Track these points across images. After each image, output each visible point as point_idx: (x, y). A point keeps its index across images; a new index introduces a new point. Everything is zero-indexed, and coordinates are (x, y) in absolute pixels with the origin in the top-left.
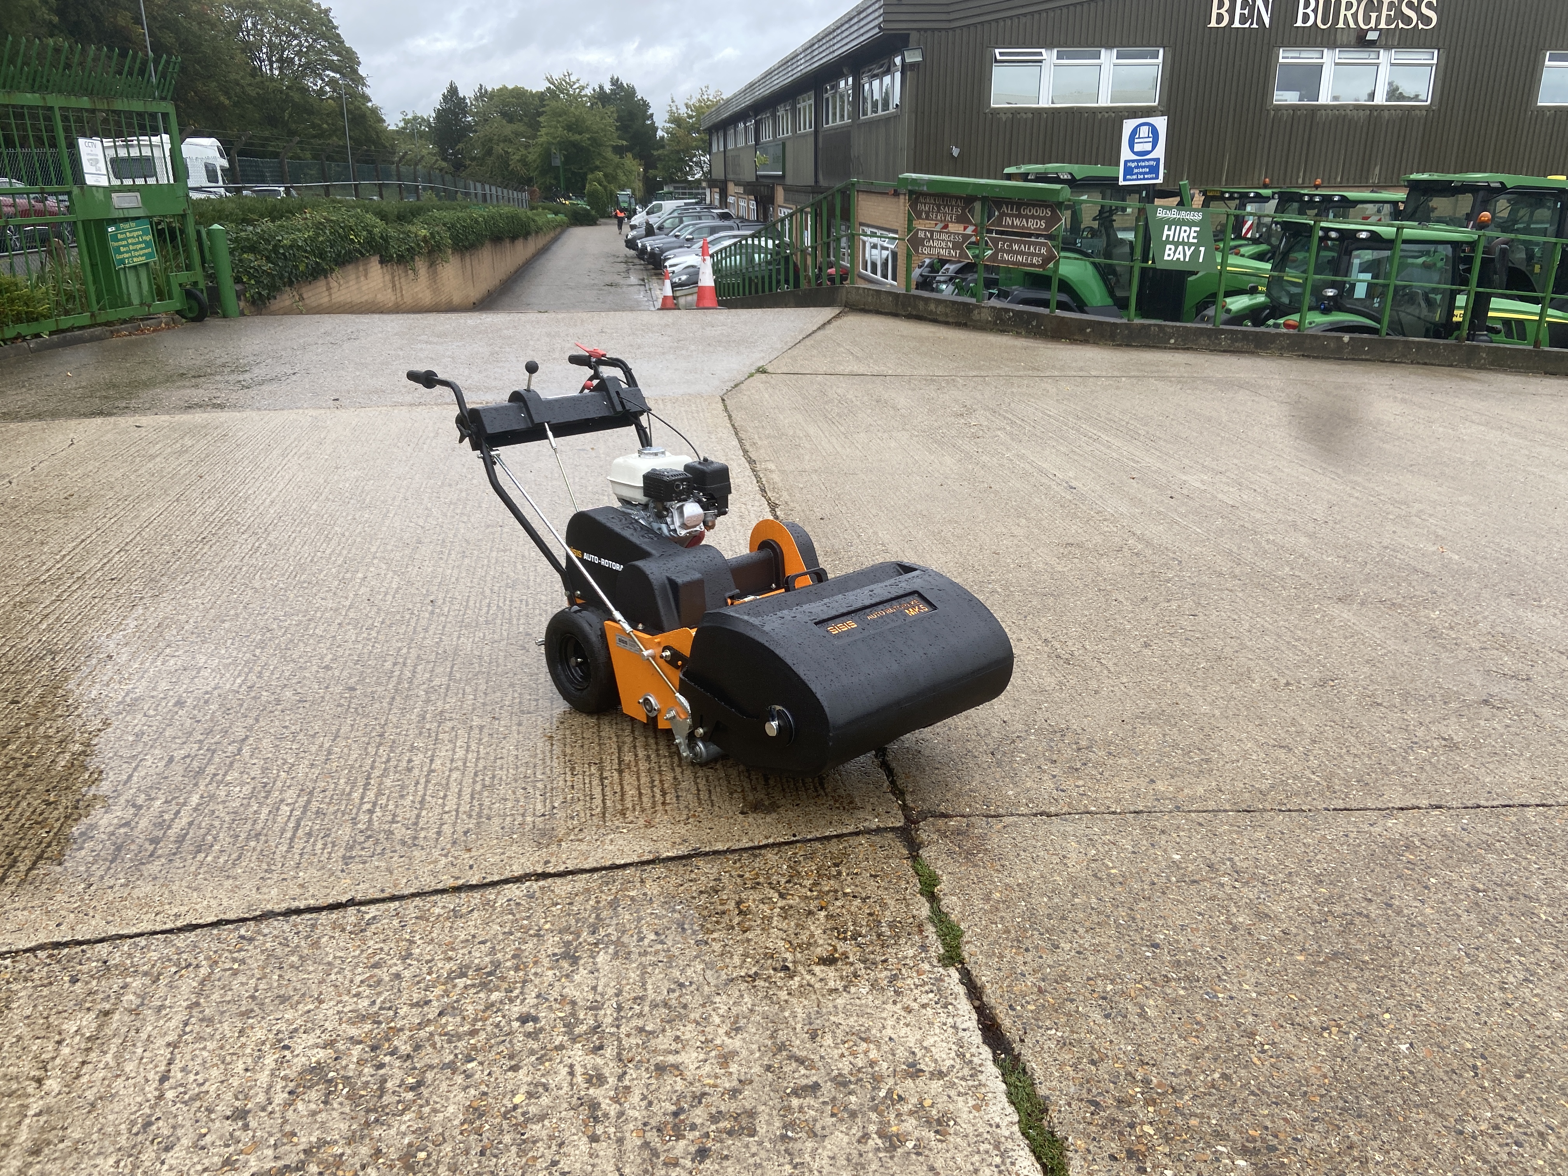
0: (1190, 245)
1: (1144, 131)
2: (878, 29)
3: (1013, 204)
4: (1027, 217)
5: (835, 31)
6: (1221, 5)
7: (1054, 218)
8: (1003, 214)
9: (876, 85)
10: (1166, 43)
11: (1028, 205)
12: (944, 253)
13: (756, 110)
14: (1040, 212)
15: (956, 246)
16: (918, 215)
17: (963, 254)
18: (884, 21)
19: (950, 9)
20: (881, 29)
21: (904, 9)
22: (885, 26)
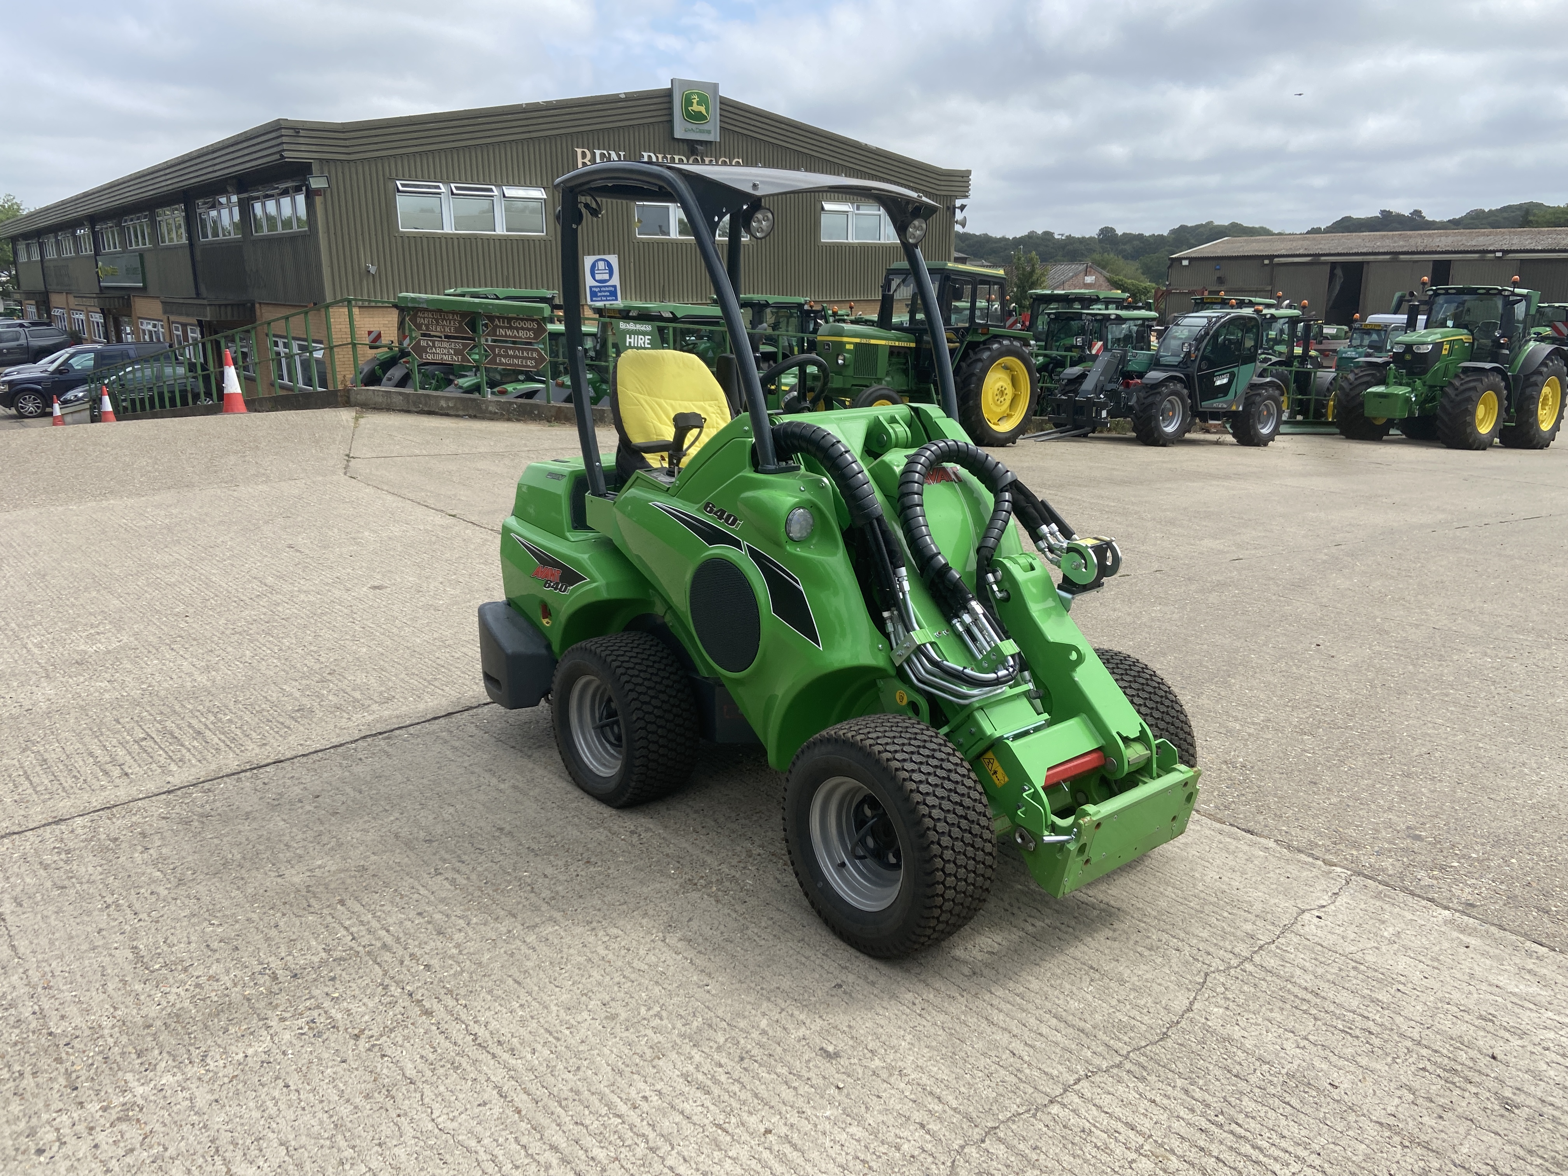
1: (601, 265)
2: (277, 156)
3: (504, 318)
4: (517, 329)
5: (213, 152)
6: (584, 155)
7: (541, 330)
8: (497, 326)
9: (271, 205)
10: (545, 185)
11: (517, 319)
12: (447, 359)
13: (93, 220)
14: (528, 325)
15: (457, 352)
16: (419, 327)
17: (464, 359)
18: (284, 150)
19: (347, 143)
20: (282, 156)
21: (302, 140)
22: (285, 154)
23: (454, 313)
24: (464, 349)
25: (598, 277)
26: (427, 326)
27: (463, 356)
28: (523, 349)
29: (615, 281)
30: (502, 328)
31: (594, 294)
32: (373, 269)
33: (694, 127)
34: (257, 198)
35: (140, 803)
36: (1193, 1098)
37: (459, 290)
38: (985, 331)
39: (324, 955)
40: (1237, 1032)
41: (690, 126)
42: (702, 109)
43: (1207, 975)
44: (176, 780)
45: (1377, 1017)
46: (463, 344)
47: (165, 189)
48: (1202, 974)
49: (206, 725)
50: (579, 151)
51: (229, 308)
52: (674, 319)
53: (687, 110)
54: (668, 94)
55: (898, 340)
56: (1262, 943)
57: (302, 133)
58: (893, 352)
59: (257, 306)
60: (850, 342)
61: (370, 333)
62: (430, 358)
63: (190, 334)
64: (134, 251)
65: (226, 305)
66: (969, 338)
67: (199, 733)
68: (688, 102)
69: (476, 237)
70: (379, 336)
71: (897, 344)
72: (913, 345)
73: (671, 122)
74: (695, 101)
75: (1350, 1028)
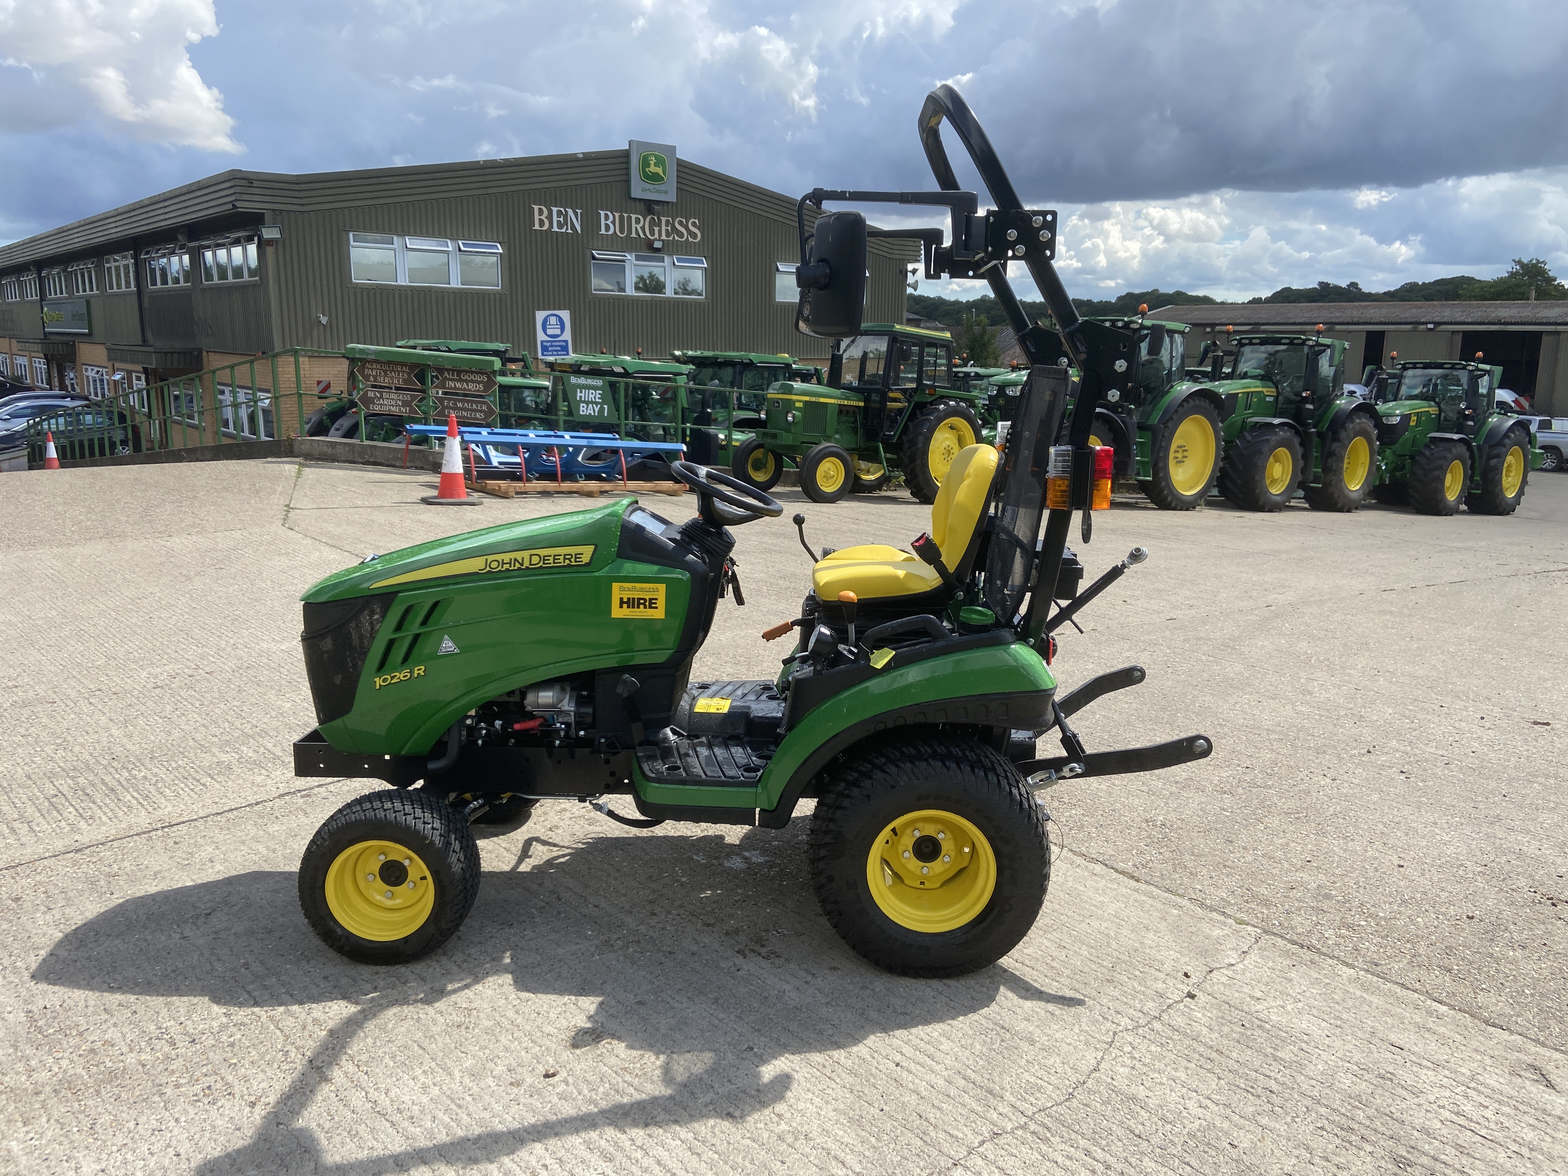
0: (597, 403)
1: (553, 320)
2: (230, 206)
3: (453, 371)
4: (467, 382)
5: (165, 201)
6: (541, 212)
7: (490, 383)
8: (446, 379)
9: (222, 254)
10: (501, 239)
11: (467, 372)
12: (395, 410)
13: (40, 265)
14: (478, 378)
15: (405, 404)
16: (366, 378)
17: (412, 411)
18: (236, 200)
19: (302, 194)
20: (235, 207)
21: (256, 191)
22: (238, 204)
23: (403, 364)
24: (412, 401)
25: (549, 332)
26: (375, 377)
27: (411, 407)
28: (472, 402)
29: (567, 336)
30: (452, 380)
31: (545, 349)
32: (324, 320)
33: (651, 187)
34: (208, 247)
35: (46, 862)
36: (1094, 1159)
37: (412, 343)
38: (932, 391)
39: (224, 1020)
40: (1142, 1092)
41: (647, 186)
42: (659, 170)
43: (1115, 1033)
44: (85, 839)
45: (1279, 1076)
46: (411, 396)
47: (114, 236)
48: (1111, 1033)
49: (119, 782)
50: (536, 208)
51: (176, 355)
52: (626, 374)
53: (644, 171)
54: (625, 156)
55: (847, 399)
56: (1171, 1001)
57: (256, 184)
58: (842, 410)
59: (204, 354)
60: (799, 401)
61: (319, 383)
62: (377, 409)
63: (135, 381)
64: (81, 297)
65: (172, 353)
66: (916, 398)
67: (112, 790)
68: (646, 163)
69: (430, 289)
70: (328, 386)
71: (846, 403)
72: (862, 404)
73: (628, 182)
74: (652, 163)
75: (1252, 1087)
